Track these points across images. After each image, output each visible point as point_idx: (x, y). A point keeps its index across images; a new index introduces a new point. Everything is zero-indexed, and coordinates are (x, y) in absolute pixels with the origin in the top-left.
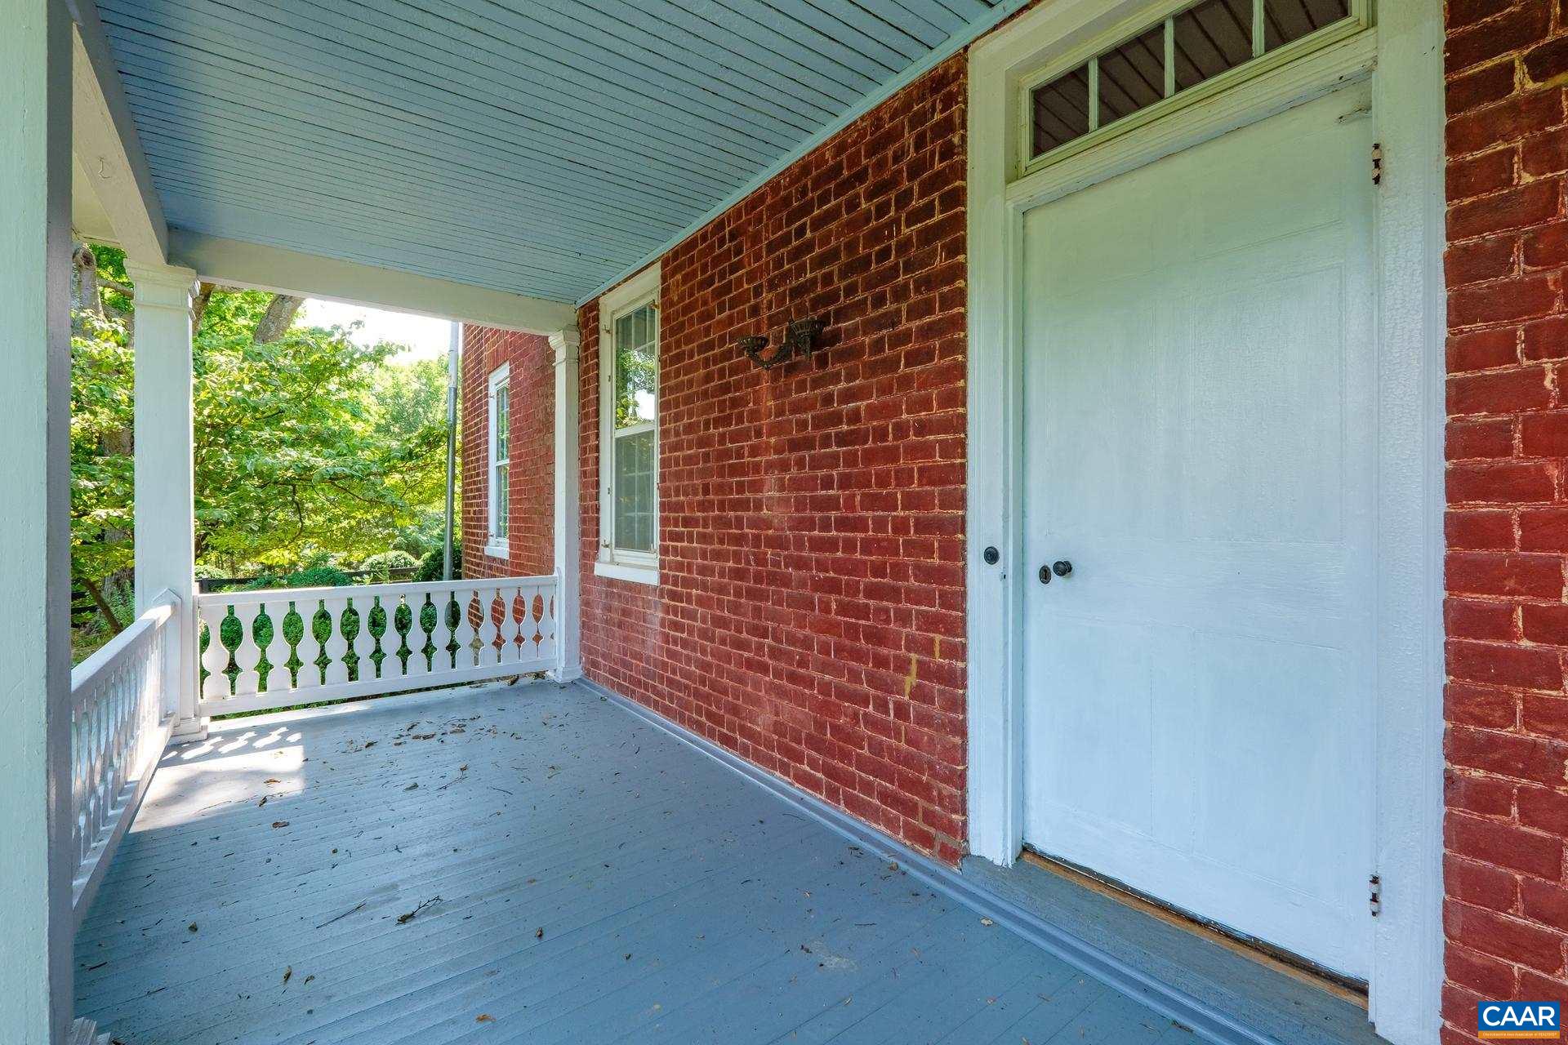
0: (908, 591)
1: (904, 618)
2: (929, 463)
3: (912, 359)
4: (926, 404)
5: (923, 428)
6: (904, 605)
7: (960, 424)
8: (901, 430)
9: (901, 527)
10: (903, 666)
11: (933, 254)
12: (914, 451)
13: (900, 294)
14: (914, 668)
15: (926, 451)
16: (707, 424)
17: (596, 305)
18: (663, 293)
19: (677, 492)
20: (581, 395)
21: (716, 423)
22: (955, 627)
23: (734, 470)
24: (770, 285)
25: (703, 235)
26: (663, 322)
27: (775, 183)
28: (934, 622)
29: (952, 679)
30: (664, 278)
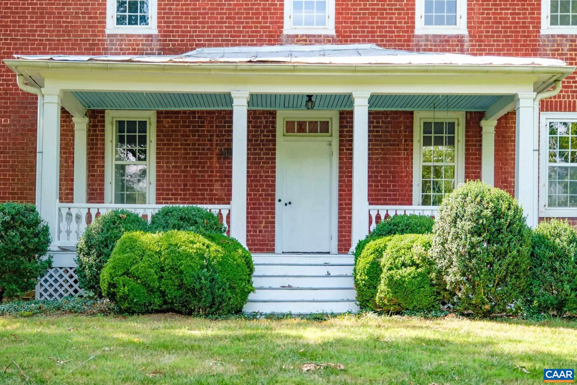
0: (262, 208)
1: (261, 213)
2: (268, 183)
3: (264, 163)
4: (268, 172)
5: (267, 177)
6: (261, 210)
7: (274, 177)
8: (261, 176)
9: (261, 195)
10: (261, 222)
11: (270, 144)
12: (264, 181)
13: (261, 149)
14: (264, 222)
15: (268, 181)
16: (186, 167)
17: (103, 112)
18: (158, 122)
19: (168, 185)
20: (88, 144)
21: (191, 167)
22: (274, 213)
23: (199, 181)
24: (217, 136)
25: (184, 112)
26: (158, 131)
27: (220, 112)
28: (269, 213)
29: (274, 222)
30: (158, 117)
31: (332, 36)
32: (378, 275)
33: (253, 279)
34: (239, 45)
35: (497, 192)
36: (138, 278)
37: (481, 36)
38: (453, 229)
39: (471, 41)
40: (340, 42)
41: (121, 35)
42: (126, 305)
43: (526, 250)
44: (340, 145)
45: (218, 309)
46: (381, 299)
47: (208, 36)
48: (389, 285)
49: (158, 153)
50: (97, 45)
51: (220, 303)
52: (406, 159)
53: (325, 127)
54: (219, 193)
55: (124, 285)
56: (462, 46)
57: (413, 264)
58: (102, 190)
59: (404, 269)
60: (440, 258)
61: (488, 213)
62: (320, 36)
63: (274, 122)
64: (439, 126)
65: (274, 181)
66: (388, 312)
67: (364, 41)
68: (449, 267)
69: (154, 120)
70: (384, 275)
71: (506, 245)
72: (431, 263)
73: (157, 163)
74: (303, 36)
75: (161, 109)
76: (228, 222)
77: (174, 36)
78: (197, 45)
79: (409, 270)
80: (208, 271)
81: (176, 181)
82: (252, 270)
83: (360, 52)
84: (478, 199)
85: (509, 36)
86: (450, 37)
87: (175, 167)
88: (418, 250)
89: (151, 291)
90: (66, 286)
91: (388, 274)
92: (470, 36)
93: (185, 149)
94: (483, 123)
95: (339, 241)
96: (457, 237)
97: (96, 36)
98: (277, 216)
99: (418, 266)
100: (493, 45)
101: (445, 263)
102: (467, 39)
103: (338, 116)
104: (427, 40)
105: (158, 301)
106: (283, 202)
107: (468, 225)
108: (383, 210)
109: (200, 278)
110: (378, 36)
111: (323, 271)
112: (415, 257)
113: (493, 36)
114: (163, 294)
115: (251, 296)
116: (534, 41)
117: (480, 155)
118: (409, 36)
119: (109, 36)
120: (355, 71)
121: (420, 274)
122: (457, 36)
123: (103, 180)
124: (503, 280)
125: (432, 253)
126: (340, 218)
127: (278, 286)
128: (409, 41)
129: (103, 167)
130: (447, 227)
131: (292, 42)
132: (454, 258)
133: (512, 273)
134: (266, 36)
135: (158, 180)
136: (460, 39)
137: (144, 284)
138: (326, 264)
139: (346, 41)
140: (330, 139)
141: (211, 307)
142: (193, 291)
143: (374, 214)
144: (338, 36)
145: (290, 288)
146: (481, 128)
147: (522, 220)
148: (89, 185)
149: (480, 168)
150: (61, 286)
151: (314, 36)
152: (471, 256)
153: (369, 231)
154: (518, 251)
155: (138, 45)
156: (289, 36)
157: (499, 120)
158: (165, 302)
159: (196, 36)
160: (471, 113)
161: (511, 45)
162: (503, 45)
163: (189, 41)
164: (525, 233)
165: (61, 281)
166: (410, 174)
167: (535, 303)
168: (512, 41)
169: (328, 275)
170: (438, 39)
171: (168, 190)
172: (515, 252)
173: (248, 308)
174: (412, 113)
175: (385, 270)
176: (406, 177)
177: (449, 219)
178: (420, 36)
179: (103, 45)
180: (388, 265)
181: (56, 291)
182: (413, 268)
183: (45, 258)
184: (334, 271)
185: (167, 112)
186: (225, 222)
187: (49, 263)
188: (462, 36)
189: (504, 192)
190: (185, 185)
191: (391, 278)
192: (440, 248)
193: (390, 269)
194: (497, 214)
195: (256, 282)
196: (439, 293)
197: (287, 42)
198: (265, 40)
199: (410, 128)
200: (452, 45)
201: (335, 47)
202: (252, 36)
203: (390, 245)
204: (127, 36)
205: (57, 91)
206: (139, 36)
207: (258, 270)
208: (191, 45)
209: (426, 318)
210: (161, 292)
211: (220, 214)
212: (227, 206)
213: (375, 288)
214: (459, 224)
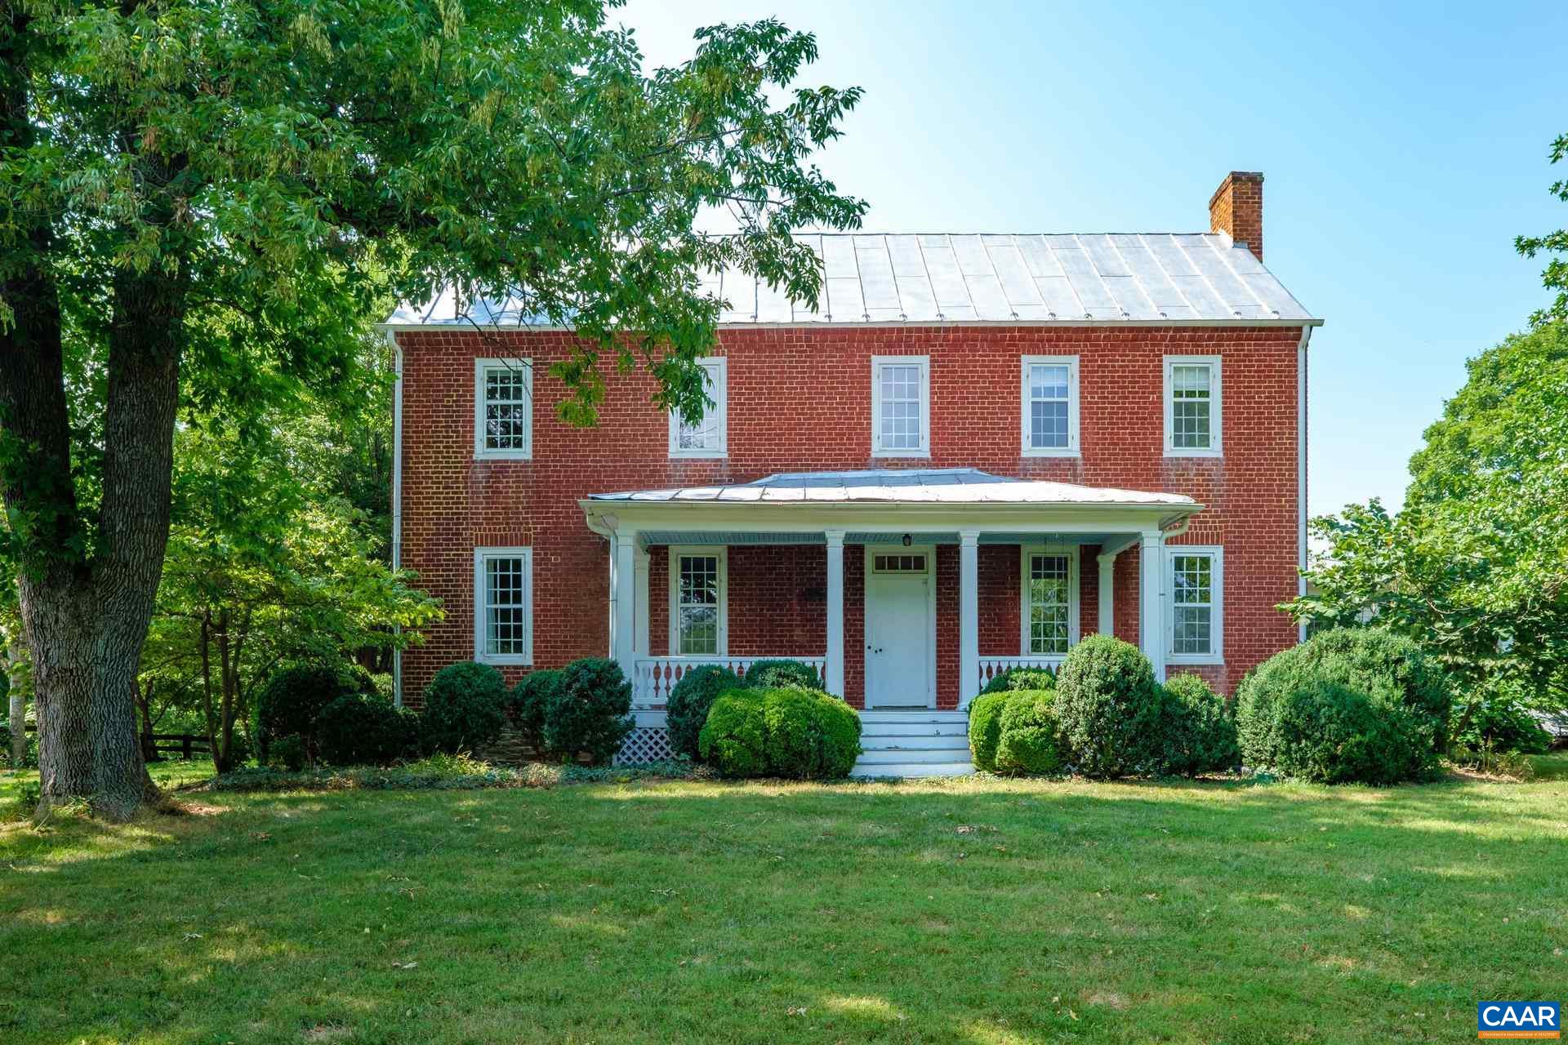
0: (850, 656)
1: (849, 662)
2: (856, 628)
3: (851, 604)
4: (856, 615)
5: (854, 620)
6: (849, 659)
7: (863, 620)
8: (848, 620)
9: (848, 642)
10: (848, 672)
11: (857, 583)
12: (852, 625)
13: (848, 589)
14: (852, 672)
15: (856, 625)
16: (762, 610)
17: (666, 548)
18: (729, 559)
19: (742, 631)
20: (651, 585)
21: (768, 610)
22: (863, 662)
23: (778, 625)
24: (797, 574)
25: (759, 547)
26: (729, 569)
27: (799, 547)
28: (858, 662)
29: (863, 672)
30: (729, 553)
31: (927, 459)
32: (997, 736)
33: (861, 740)
34: (821, 470)
35: (1123, 646)
36: (742, 741)
37: (1096, 459)
38: (1079, 687)
39: (1085, 464)
40: (937, 466)
41: (686, 460)
42: (731, 770)
43: (1155, 708)
44: (938, 584)
45: (826, 773)
46: (1000, 760)
47: (786, 460)
48: (1010, 746)
49: (729, 595)
50: (659, 471)
51: (829, 767)
52: (1012, 599)
53: (919, 563)
54: (800, 639)
55: (729, 749)
56: (1075, 470)
57: (1036, 723)
58: (667, 636)
59: (1026, 729)
60: (1064, 717)
61: (1116, 669)
62: (913, 459)
63: (862, 559)
64: (1049, 563)
65: (862, 625)
66: (1008, 774)
67: (963, 465)
68: (1075, 726)
69: (724, 556)
70: (1004, 737)
71: (1135, 703)
72: (1055, 723)
73: (730, 605)
74: (893, 459)
75: (733, 544)
76: (823, 676)
77: (747, 460)
78: (773, 470)
79: (1031, 729)
80: (816, 732)
81: (751, 626)
82: (859, 729)
83: (961, 478)
84: (1106, 655)
85: (1127, 459)
86: (1061, 460)
87: (750, 610)
88: (1040, 708)
89: (756, 754)
90: (646, 748)
91: (1008, 734)
92: (1084, 459)
93: (761, 590)
94: (1100, 558)
95: (938, 693)
96: (1083, 695)
97: (657, 461)
98: (866, 664)
99: (1040, 726)
100: (1110, 470)
101: (1071, 722)
102: (1080, 462)
103: (935, 550)
104: (1035, 464)
105: (762, 765)
106: (874, 648)
107: (1096, 682)
108: (994, 661)
109: (808, 740)
110: (980, 459)
111: (931, 729)
112: (1038, 716)
113: (1109, 459)
114: (768, 758)
115: (859, 758)
116: (1156, 464)
117: (1097, 594)
118: (1015, 459)
119: (672, 460)
120: (964, 509)
121: (1042, 734)
122: (1069, 459)
123: (667, 626)
124: (1133, 740)
125: (1056, 712)
126: (938, 667)
127: (883, 747)
128: (1014, 464)
129: (667, 610)
130: (1072, 683)
131: (882, 467)
132: (1081, 719)
133: (1142, 733)
134: (853, 460)
135: (730, 626)
136: (1072, 462)
137: (749, 747)
138: (934, 722)
139: (943, 465)
140: (926, 576)
141: (819, 771)
142: (801, 753)
143: (985, 666)
144: (934, 460)
145: (896, 748)
146: (1097, 565)
147: (1152, 677)
148: (651, 631)
149: (1097, 609)
150: (640, 748)
151: (907, 459)
152: (1099, 715)
153: (981, 687)
154: (1148, 710)
155: (705, 471)
156: (877, 460)
157: (1118, 556)
158: (770, 766)
159: (772, 460)
160: (1086, 546)
161: (1130, 470)
162: (1121, 470)
163: (764, 465)
164: (1156, 691)
165: (640, 743)
166: (1018, 617)
167: (1166, 764)
168: (1132, 464)
169: (938, 734)
170: (1047, 463)
171: (741, 636)
172: (1145, 711)
173: (857, 771)
174: (1018, 547)
175: (1005, 730)
176: (1013, 619)
177: (1074, 676)
178: (1028, 459)
179: (665, 471)
180: (1008, 724)
181: (634, 753)
182: (1036, 728)
183: (627, 718)
184: (943, 729)
185: (740, 548)
186: (819, 675)
187: (632, 722)
188: (1075, 459)
189: (1130, 646)
190: (761, 631)
191: (1012, 739)
192: (1064, 707)
193: (1011, 729)
194: (1126, 671)
195: (864, 742)
196: (1064, 755)
197: (876, 467)
198: (850, 465)
199: (1016, 564)
200: (1064, 470)
201: (930, 471)
202: (836, 460)
203: (1009, 702)
204: (693, 460)
205: (633, 533)
206: (707, 460)
207: (866, 729)
208: (766, 471)
209: (1051, 781)
210: (766, 755)
211: (814, 668)
212: (822, 658)
213: (994, 749)
214: (1086, 681)
